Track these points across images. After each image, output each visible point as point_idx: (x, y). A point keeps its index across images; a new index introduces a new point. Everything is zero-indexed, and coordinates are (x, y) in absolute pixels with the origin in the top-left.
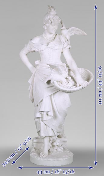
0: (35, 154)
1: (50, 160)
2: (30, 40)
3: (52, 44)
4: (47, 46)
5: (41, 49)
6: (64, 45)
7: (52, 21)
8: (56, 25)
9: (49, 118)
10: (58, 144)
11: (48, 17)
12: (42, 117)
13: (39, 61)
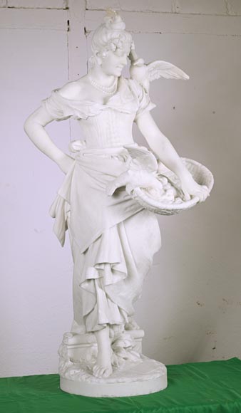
0: (77, 371)
1: (124, 382)
2: (55, 91)
3: (115, 101)
4: (105, 104)
5: (90, 112)
6: (140, 102)
9: (117, 278)
10: (128, 344)
11: (109, 37)
12: (101, 278)
13: (82, 143)
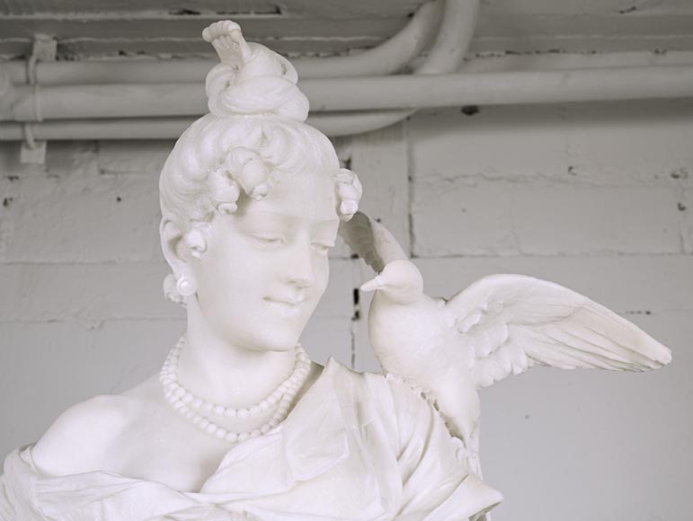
4: (197, 490)
6: (406, 479)
7: (252, 175)
8: (303, 238)
